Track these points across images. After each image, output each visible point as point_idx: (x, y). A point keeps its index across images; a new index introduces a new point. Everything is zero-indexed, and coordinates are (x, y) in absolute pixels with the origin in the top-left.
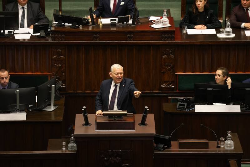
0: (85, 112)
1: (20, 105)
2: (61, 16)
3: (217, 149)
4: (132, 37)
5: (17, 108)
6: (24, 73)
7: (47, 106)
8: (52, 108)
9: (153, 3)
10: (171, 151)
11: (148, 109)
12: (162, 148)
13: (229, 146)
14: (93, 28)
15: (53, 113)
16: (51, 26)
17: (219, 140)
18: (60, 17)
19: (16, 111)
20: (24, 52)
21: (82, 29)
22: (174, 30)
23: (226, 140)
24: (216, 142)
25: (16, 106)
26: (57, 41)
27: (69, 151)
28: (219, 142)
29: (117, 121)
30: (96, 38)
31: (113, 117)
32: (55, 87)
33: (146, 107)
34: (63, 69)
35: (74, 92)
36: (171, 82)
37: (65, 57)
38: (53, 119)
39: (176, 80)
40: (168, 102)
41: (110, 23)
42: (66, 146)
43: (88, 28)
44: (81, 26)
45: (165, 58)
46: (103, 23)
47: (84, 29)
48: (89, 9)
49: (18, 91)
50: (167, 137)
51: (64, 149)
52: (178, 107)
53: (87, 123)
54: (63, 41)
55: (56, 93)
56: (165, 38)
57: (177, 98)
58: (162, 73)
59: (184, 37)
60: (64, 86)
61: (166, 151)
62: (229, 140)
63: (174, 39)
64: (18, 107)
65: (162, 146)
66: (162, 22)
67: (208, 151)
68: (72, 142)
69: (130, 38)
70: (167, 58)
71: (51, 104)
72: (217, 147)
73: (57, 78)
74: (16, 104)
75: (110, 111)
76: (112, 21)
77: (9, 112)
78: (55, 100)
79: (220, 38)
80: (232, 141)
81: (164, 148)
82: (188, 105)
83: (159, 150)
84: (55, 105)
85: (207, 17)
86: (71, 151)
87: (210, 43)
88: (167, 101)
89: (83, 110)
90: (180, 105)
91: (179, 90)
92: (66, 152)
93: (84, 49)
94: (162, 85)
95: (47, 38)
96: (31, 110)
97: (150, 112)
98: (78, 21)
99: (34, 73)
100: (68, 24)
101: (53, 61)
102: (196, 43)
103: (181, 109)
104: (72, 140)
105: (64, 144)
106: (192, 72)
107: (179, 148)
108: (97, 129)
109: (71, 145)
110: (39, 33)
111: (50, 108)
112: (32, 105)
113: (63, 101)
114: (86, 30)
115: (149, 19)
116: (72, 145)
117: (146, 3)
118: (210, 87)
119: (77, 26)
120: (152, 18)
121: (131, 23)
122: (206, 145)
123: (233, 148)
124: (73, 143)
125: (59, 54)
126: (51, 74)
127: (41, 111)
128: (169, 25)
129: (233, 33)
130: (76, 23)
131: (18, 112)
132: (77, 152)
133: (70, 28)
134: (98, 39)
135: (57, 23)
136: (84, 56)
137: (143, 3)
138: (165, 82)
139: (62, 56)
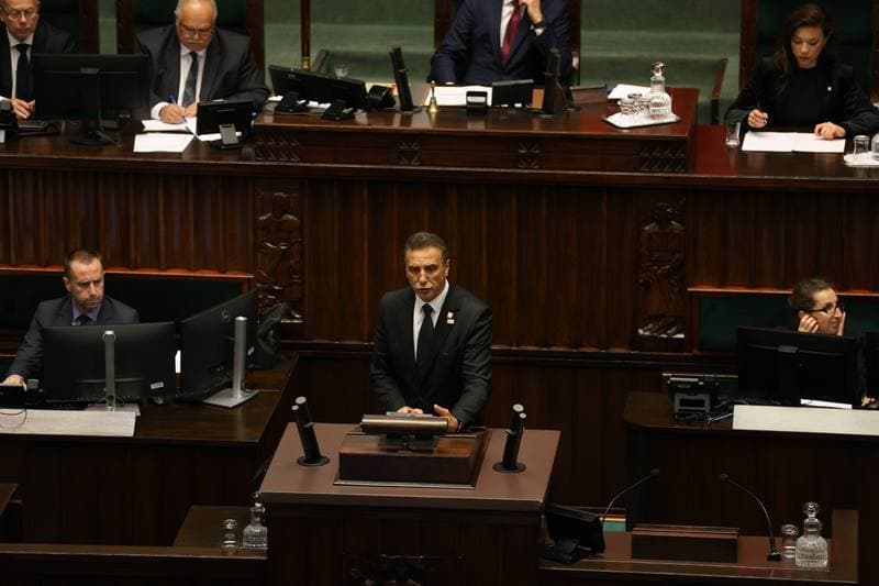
1: (116, 383)
2: (293, 76)
3: (773, 566)
4: (533, 157)
5: (108, 394)
6: (160, 270)
8: (238, 397)
9: (678, 35)
10: (603, 565)
11: (523, 416)
12: (570, 554)
14: (404, 121)
17: (779, 533)
18: (292, 80)
19: (104, 402)
20: (161, 201)
22: (687, 135)
23: (801, 533)
24: (767, 538)
25: (104, 385)
26: (275, 163)
27: (246, 551)
28: (778, 540)
29: (409, 454)
30: (410, 156)
33: (518, 408)
34: (292, 262)
36: (672, 320)
37: (301, 219)
39: (690, 312)
40: (658, 388)
41: (464, 103)
42: (238, 534)
43: (390, 121)
44: (362, 111)
45: (650, 235)
46: (439, 103)
47: (375, 125)
48: (392, 54)
49: (109, 333)
50: (588, 516)
51: (230, 543)
52: (679, 410)
53: (313, 456)
54: (295, 163)
56: (651, 163)
58: (642, 285)
59: (733, 160)
60: (294, 321)
61: (585, 566)
62: (811, 537)
63: (684, 167)
64: (110, 389)
65: (571, 545)
66: (648, 107)
67: (734, 571)
68: (258, 519)
69: (529, 160)
70: (657, 233)
71: (235, 381)
72: (771, 558)
73: (274, 292)
74: (104, 377)
75: (390, 418)
76: (471, 99)
77: (81, 406)
79: (852, 170)
80: (821, 539)
81: (578, 556)
82: (714, 402)
83: (559, 561)
84: (247, 386)
85: (830, 89)
86: (250, 551)
88: (659, 385)
89: (295, 408)
90: (683, 403)
91: (699, 349)
92: (236, 553)
93: (366, 192)
94: (642, 328)
95: (246, 150)
96: (161, 402)
98: (350, 95)
99: (194, 271)
100: (320, 103)
101: (260, 232)
102: (762, 185)
103: (690, 415)
104: (257, 514)
106: (750, 288)
107: (633, 557)
108: (342, 478)
110: (218, 131)
111: (231, 396)
112: (161, 385)
114: (380, 126)
115: (609, 93)
118: (789, 341)
119: (346, 111)
120: (621, 92)
121: (540, 107)
122: (728, 551)
125: (280, 208)
126: (252, 276)
127: (197, 404)
128: (672, 118)
130: (344, 102)
131: (110, 405)
132: (269, 557)
133: (323, 117)
134: (416, 158)
135: (279, 98)
136: (366, 216)
137: (642, 34)
138: (654, 318)
139: (290, 217)
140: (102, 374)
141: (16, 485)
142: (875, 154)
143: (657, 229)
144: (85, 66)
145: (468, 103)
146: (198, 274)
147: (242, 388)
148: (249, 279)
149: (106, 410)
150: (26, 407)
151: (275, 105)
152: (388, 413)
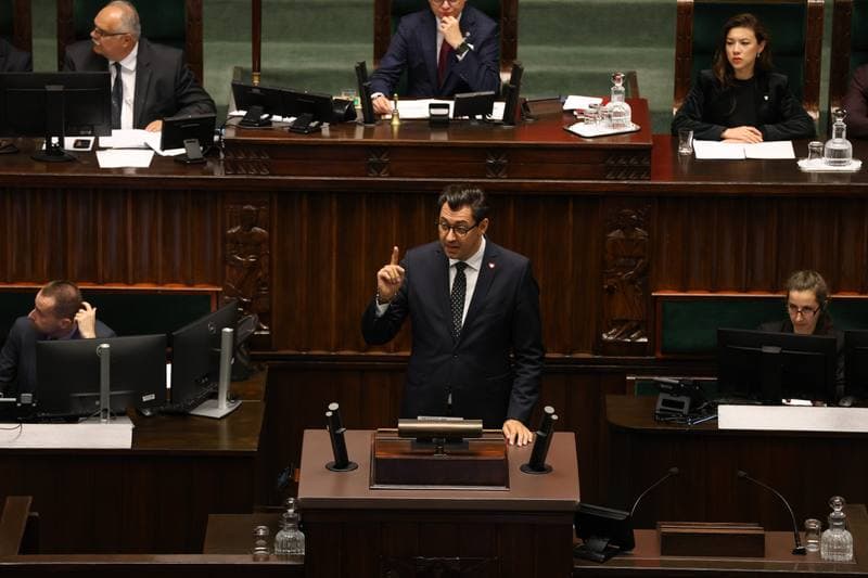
0: (335, 424)
1: (111, 396)
2: (257, 91)
3: (797, 560)
4: (502, 166)
5: (103, 407)
6: (128, 284)
7: (205, 400)
8: (222, 408)
10: (632, 563)
11: (555, 417)
12: (602, 553)
13: (838, 550)
14: (368, 133)
15: (224, 423)
16: (224, 126)
17: (803, 528)
18: (256, 95)
19: (98, 415)
20: (130, 216)
21: (332, 137)
22: (651, 143)
23: (825, 527)
24: (792, 533)
25: (98, 398)
26: (244, 177)
27: (280, 557)
28: (802, 534)
29: (445, 457)
30: (379, 168)
31: (434, 440)
32: (235, 334)
33: (549, 410)
34: (260, 274)
35: (298, 353)
36: (634, 324)
37: (270, 231)
38: (225, 444)
39: (654, 316)
40: (624, 393)
41: (428, 116)
42: (270, 540)
43: (351, 133)
44: (326, 125)
45: (615, 241)
46: (401, 116)
47: (337, 137)
48: (357, 68)
49: (105, 346)
50: (620, 515)
51: (261, 550)
52: (661, 410)
53: (342, 462)
54: (265, 176)
55: (238, 355)
56: (617, 171)
57: (656, 378)
58: (607, 290)
59: (685, 168)
60: (263, 333)
61: (616, 564)
63: (649, 174)
64: (105, 402)
65: (602, 544)
66: (609, 116)
67: (762, 566)
69: (496, 169)
70: (622, 240)
71: (220, 391)
72: (796, 552)
73: (242, 304)
74: (98, 391)
75: (420, 422)
76: (434, 111)
77: (73, 420)
78: (232, 381)
79: (807, 175)
81: (609, 553)
82: (693, 405)
83: (591, 560)
84: (232, 397)
85: (766, 98)
86: (286, 557)
87: (774, 191)
88: (622, 388)
89: (329, 414)
90: (665, 402)
91: (663, 353)
92: (267, 559)
93: (334, 204)
94: (606, 333)
95: (209, 164)
96: (148, 414)
97: (563, 426)
98: (316, 108)
99: (162, 285)
100: (284, 117)
101: (228, 246)
103: (670, 416)
104: (290, 520)
105: (261, 533)
106: (711, 292)
107: (663, 554)
108: (377, 483)
109: (285, 535)
110: (182, 146)
111: (217, 407)
112: (153, 397)
113: (260, 382)
114: (343, 138)
115: (563, 104)
116: (291, 538)
117: (554, 49)
118: (772, 341)
119: (313, 124)
120: (573, 102)
121: (501, 117)
122: (756, 546)
123: (850, 556)
124: (293, 528)
125: (248, 221)
126: (220, 289)
127: (184, 415)
128: (632, 127)
129: (855, 156)
130: (310, 115)
131: (105, 418)
132: (306, 562)
133: (290, 131)
134: (385, 170)
135: (243, 113)
136: (334, 227)
137: (543, 49)
138: (615, 323)
139: (258, 229)
140: (97, 388)
141: (30, 498)
142: (828, 159)
143: (622, 236)
144: (49, 84)
145: (432, 115)
146: (167, 288)
147: (228, 399)
148: (217, 292)
149: (100, 422)
150: (21, 422)
151: (240, 119)
152: (419, 418)
